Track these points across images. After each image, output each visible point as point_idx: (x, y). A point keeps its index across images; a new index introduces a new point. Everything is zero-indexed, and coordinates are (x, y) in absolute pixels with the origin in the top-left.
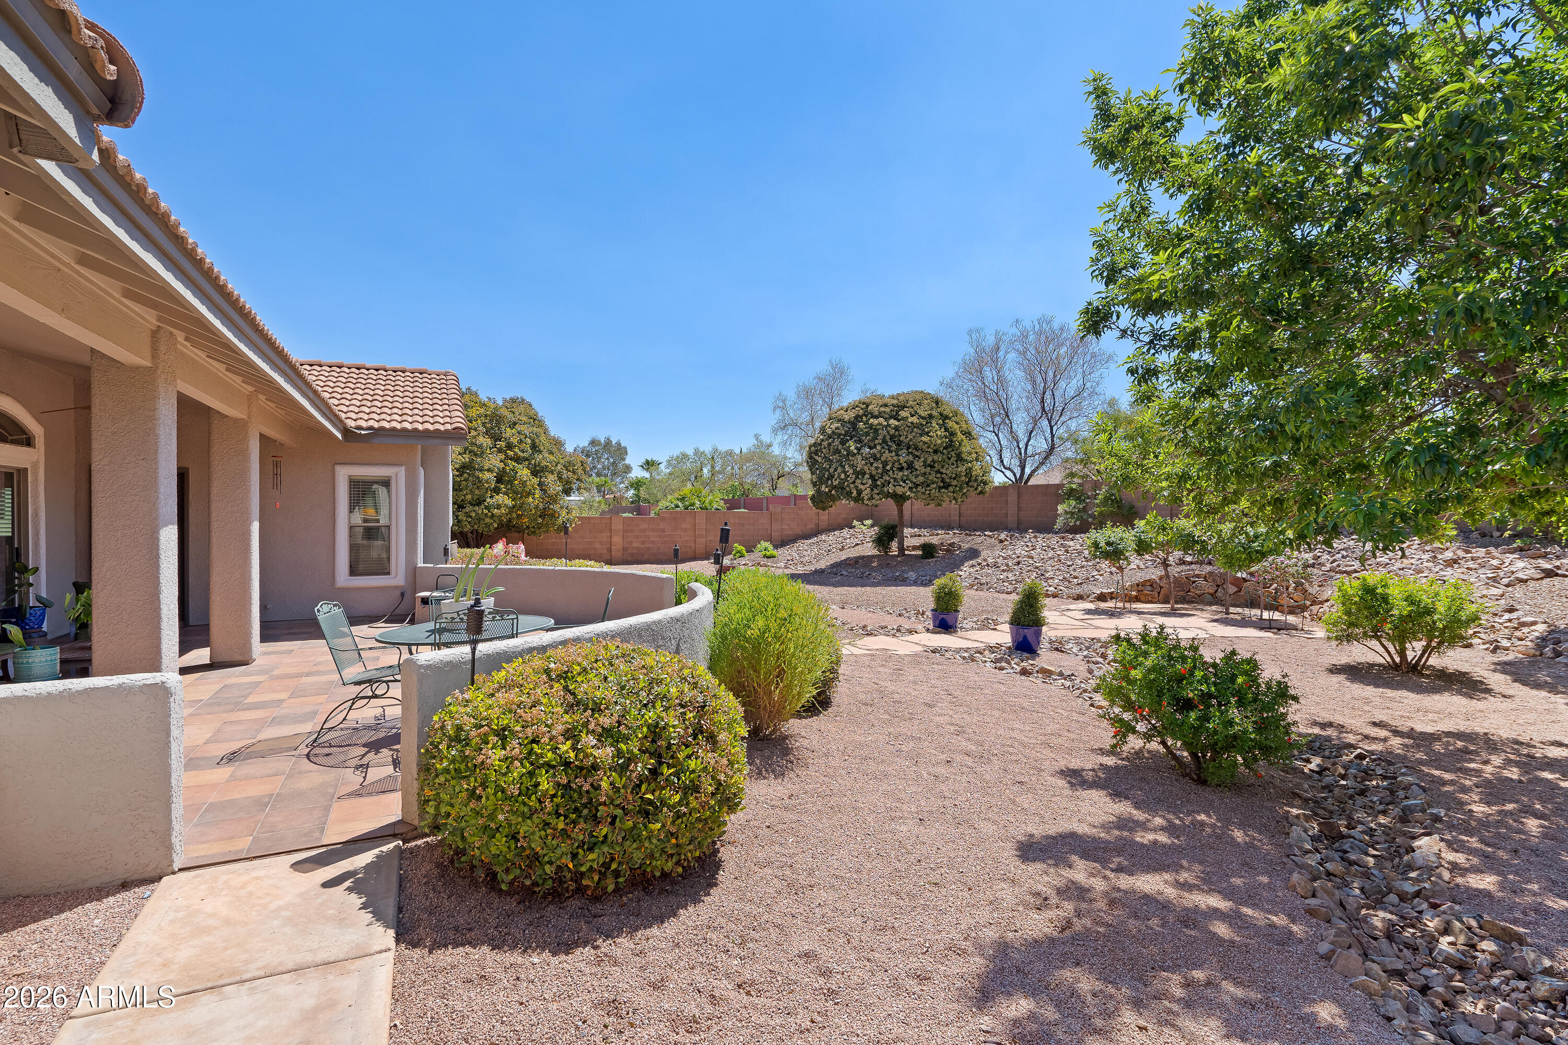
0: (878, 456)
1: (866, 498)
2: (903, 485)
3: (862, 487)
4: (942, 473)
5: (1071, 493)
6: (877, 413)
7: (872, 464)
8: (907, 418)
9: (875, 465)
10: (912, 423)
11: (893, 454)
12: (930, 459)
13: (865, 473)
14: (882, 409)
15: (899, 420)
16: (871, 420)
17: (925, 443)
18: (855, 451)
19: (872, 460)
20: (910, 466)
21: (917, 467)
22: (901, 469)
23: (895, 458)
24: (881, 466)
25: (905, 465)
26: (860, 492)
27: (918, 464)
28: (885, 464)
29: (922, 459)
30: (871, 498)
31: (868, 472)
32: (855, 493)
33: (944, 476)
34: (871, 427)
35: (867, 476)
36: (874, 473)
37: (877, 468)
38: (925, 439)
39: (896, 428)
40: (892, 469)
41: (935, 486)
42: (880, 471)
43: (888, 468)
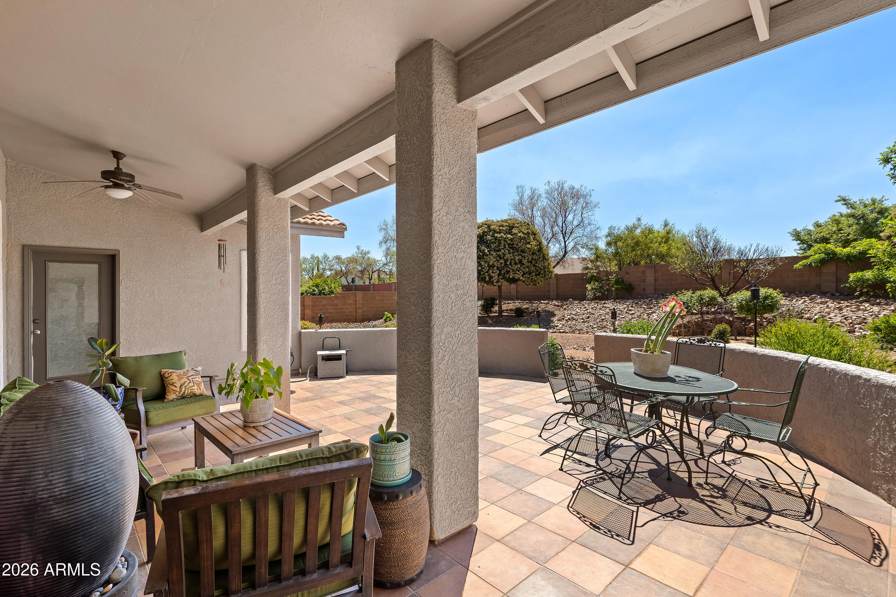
0: (502, 256)
1: (495, 281)
2: (519, 273)
3: (493, 275)
4: (536, 266)
5: (593, 279)
6: (498, 230)
7: (498, 261)
8: (517, 233)
9: (501, 261)
10: (520, 237)
11: (512, 255)
12: (531, 258)
13: (494, 266)
14: (501, 228)
15: (512, 235)
16: (496, 235)
17: (528, 248)
18: (488, 253)
19: (498, 259)
20: (520, 261)
21: (524, 263)
22: (516, 264)
23: (513, 257)
24: (503, 262)
25: (517, 261)
26: (491, 277)
27: (525, 261)
28: (506, 261)
29: (527, 258)
30: (498, 281)
31: (496, 265)
32: (487, 279)
33: (537, 268)
34: (496, 238)
35: (495, 268)
36: (499, 266)
37: (501, 263)
38: (528, 246)
39: (511, 240)
40: (510, 264)
41: (534, 274)
42: (503, 265)
43: (508, 263)
